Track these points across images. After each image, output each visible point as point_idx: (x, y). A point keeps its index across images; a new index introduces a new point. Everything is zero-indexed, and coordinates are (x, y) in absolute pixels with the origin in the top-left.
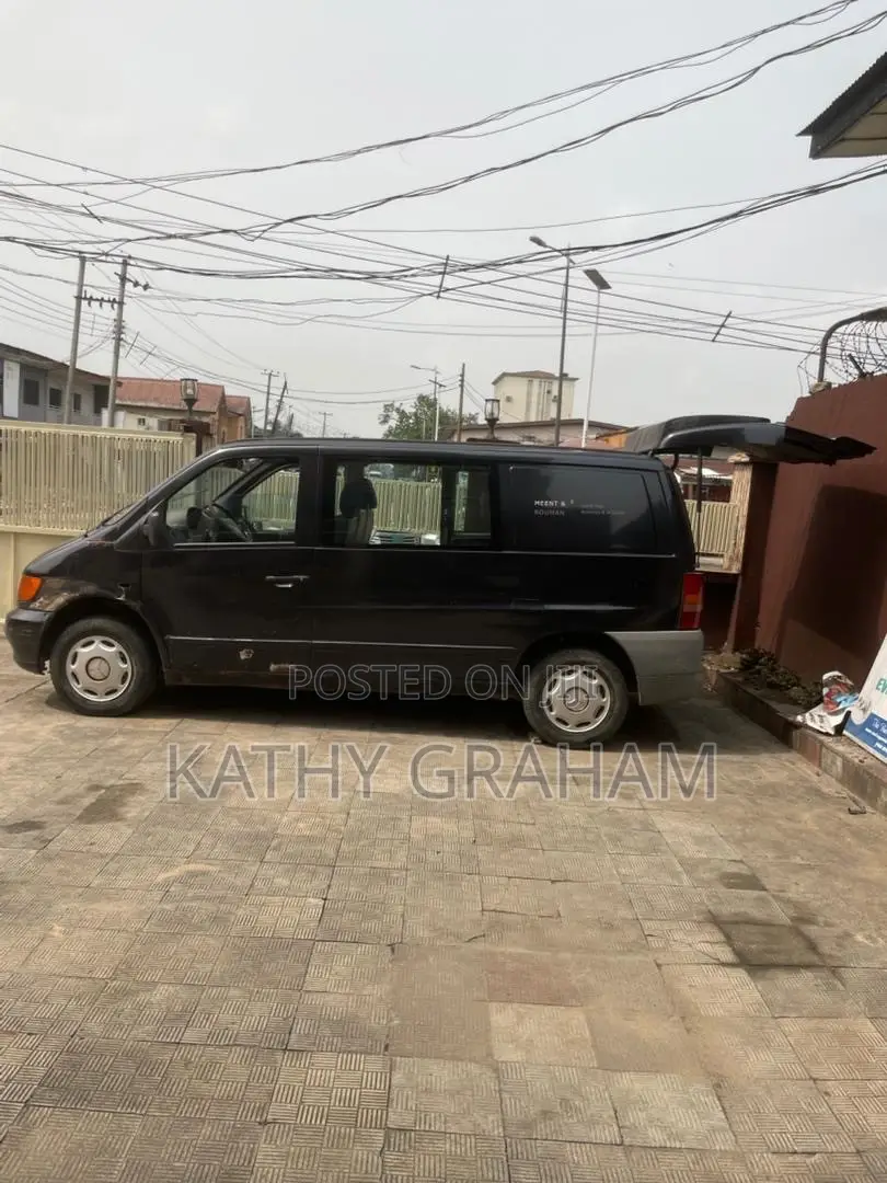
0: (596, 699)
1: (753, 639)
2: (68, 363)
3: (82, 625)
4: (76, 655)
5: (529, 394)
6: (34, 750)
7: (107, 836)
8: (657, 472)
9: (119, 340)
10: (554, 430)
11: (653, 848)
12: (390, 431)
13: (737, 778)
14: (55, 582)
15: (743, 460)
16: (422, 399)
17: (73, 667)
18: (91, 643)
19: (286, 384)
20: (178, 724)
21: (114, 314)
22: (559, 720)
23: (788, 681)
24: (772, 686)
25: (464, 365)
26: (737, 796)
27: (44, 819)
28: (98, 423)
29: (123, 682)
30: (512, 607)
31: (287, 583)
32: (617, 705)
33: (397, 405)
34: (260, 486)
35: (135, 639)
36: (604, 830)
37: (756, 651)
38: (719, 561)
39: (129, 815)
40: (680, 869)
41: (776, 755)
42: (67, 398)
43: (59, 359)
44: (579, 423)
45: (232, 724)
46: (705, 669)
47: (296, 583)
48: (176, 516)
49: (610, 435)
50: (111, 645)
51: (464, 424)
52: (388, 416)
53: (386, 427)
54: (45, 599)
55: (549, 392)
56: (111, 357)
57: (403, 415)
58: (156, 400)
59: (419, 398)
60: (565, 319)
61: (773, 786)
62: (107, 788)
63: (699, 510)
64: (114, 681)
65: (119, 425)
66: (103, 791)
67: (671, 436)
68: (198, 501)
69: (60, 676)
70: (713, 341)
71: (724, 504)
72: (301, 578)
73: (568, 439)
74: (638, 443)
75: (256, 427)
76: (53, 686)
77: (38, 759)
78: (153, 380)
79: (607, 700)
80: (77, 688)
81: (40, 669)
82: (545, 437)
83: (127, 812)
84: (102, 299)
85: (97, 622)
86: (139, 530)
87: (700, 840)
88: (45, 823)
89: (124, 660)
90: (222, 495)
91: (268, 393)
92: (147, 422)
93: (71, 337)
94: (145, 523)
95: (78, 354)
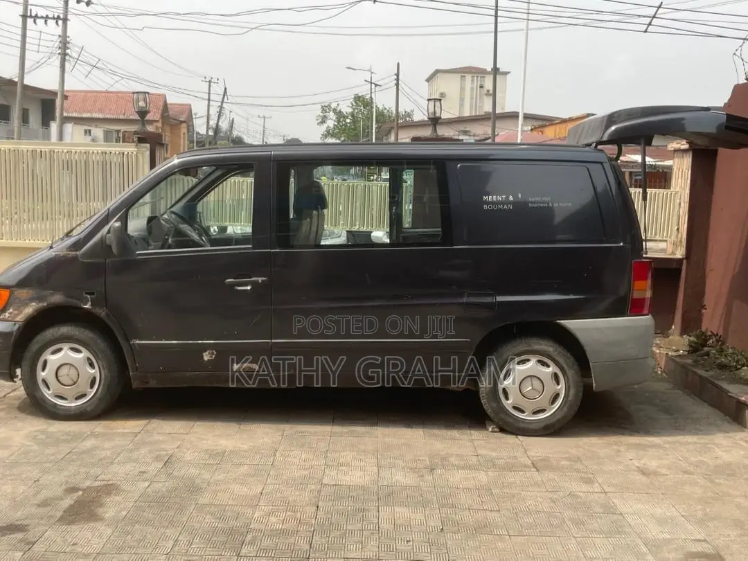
0: (551, 388)
1: (699, 320)
2: (16, 80)
3: (50, 333)
4: (45, 363)
5: (462, 89)
6: (11, 456)
7: (90, 536)
8: (601, 163)
9: (64, 56)
10: (490, 123)
11: (617, 529)
12: (328, 132)
13: (693, 459)
14: (23, 293)
15: (683, 147)
16: (358, 99)
17: (43, 374)
18: (60, 350)
19: (225, 89)
20: (146, 425)
21: (59, 31)
22: (515, 408)
23: (737, 362)
24: (722, 367)
25: (398, 64)
26: (695, 476)
27: (25, 522)
28: (47, 137)
29: (92, 387)
30: (465, 300)
31: (246, 284)
32: (572, 392)
33: (333, 105)
34: (212, 193)
35: (102, 344)
36: (568, 513)
37: (703, 333)
38: (662, 245)
39: (107, 515)
40: (644, 549)
41: (731, 434)
42: (16, 114)
43: (7, 76)
44: (514, 116)
45: (198, 423)
46: (653, 353)
47: (254, 284)
48: (136, 225)
49: (546, 126)
50: (78, 351)
51: (400, 121)
52: (325, 116)
53: (324, 128)
54: (15, 309)
55: (481, 87)
56: (58, 71)
57: (339, 115)
58: (101, 110)
59: (355, 98)
60: (496, 16)
61: (729, 465)
62: (84, 490)
63: (645, 198)
64: (83, 385)
65: (67, 139)
66: (80, 493)
67: (613, 128)
68: (153, 209)
69: (31, 384)
70: (646, 31)
71: (665, 191)
72: (260, 279)
73: (504, 133)
74: (580, 136)
75: (198, 133)
76: (24, 392)
77: (15, 464)
78: (96, 92)
79: (562, 387)
80: (48, 394)
81: (11, 377)
82: (482, 130)
83: (105, 512)
84: (47, 17)
85: (65, 330)
86: (102, 240)
87: (661, 521)
88: (28, 525)
89: (92, 365)
90: (177, 202)
91: (209, 100)
92: (92, 132)
93: (19, 55)
94: (109, 232)
95: (26, 71)
